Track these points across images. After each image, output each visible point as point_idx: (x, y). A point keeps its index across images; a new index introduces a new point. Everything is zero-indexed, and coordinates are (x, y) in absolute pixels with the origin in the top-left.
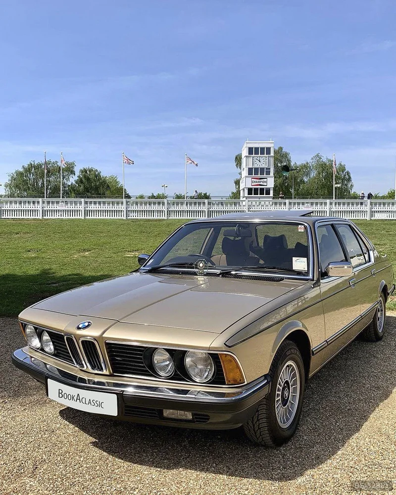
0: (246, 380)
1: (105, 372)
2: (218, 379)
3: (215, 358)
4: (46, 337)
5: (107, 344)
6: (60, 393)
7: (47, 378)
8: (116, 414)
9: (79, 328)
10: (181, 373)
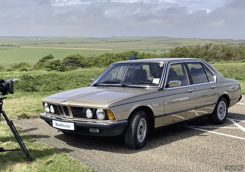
0: (116, 119)
1: (70, 117)
2: (106, 118)
3: (105, 111)
4: (52, 107)
5: (71, 107)
6: (56, 124)
7: (52, 120)
8: (74, 130)
9: (62, 102)
10: (95, 117)
